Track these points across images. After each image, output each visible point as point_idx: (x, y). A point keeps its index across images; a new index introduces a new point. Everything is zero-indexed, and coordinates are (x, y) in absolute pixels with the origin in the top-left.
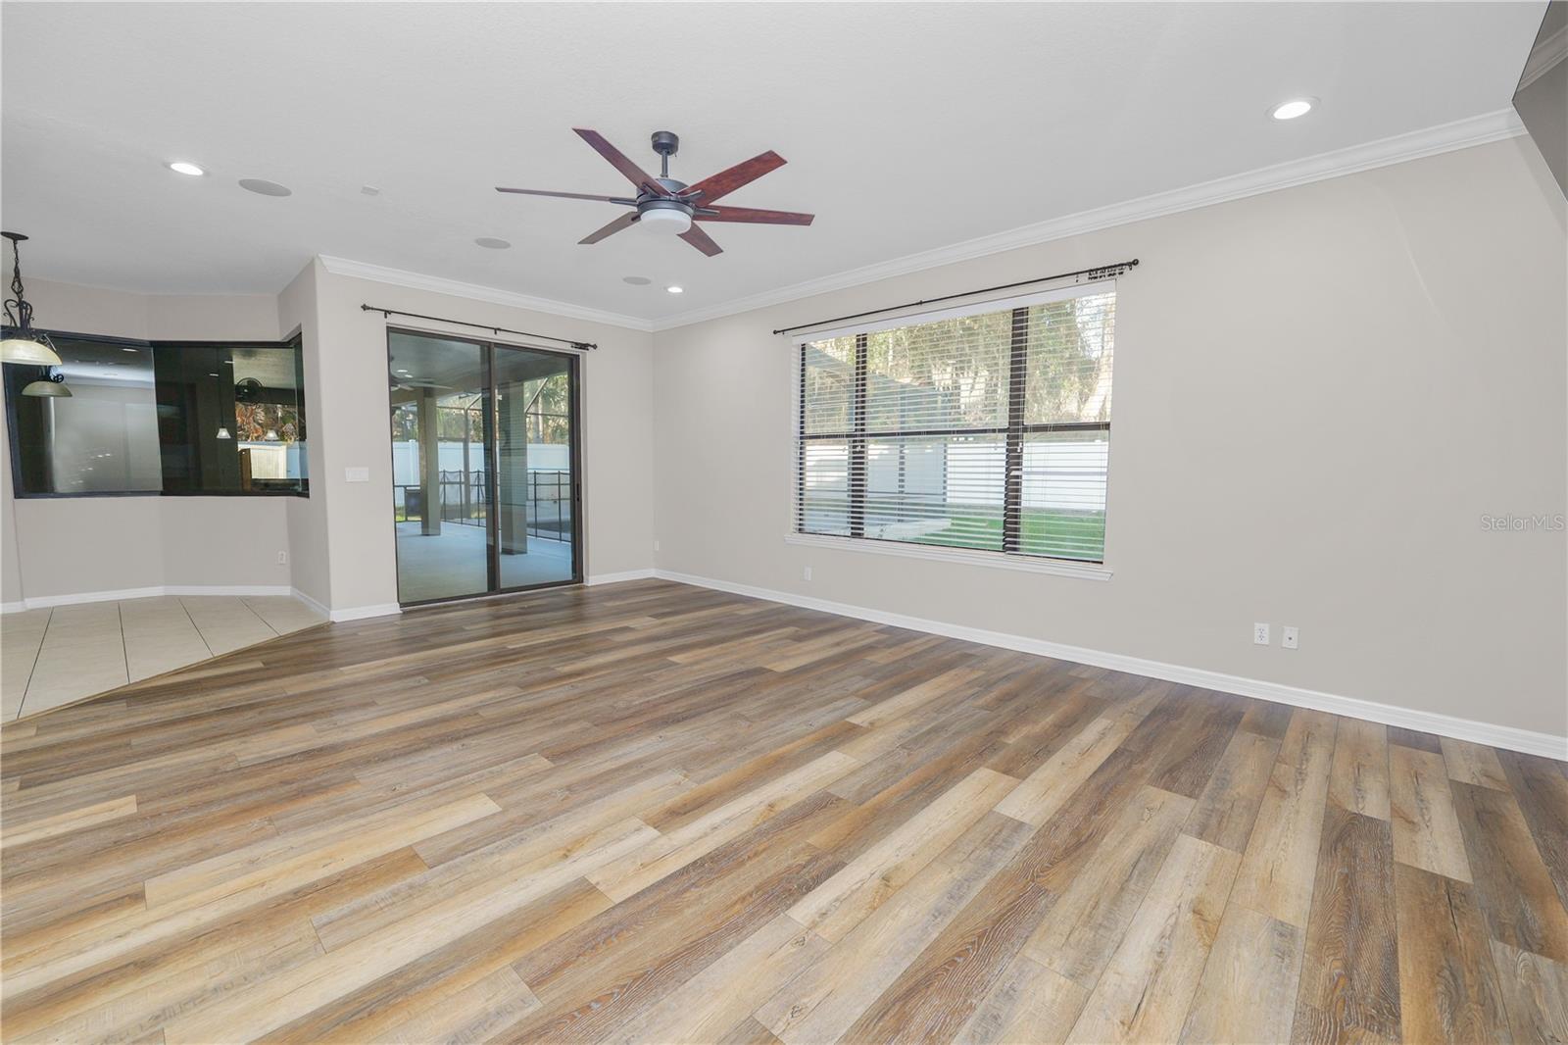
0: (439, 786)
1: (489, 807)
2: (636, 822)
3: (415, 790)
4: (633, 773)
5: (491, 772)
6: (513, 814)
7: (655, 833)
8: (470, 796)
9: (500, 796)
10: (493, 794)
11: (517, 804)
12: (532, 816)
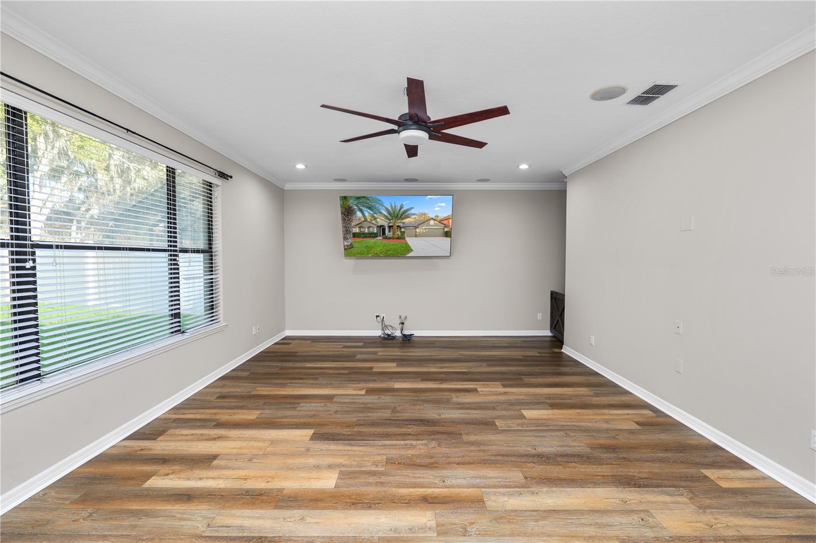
0: (545, 428)
1: (525, 412)
2: (480, 393)
3: (555, 430)
4: (467, 406)
5: (522, 427)
6: (518, 408)
7: (478, 389)
8: (533, 419)
9: (521, 415)
10: (523, 417)
11: (515, 410)
12: (511, 405)
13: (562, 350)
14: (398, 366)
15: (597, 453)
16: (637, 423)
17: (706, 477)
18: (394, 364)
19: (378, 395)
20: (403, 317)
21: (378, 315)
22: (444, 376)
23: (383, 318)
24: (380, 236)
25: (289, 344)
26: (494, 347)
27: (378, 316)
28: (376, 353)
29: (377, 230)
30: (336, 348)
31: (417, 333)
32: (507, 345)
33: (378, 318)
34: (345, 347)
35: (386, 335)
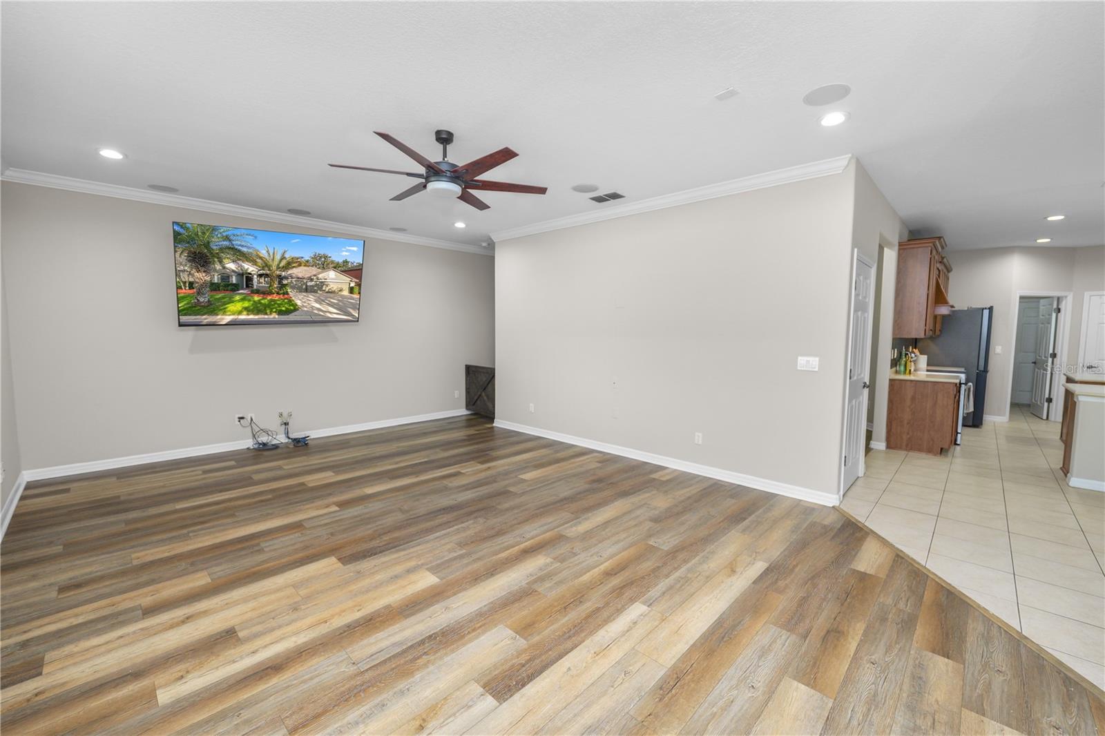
13: (494, 425)
14: (337, 473)
15: (595, 485)
16: (598, 462)
17: (654, 479)
18: (329, 474)
19: (362, 504)
20: (285, 414)
21: (241, 416)
22: (410, 469)
23: (252, 420)
24: (242, 289)
25: (68, 490)
26: (425, 434)
27: (242, 418)
28: (280, 468)
29: (237, 279)
30: (194, 477)
31: (314, 434)
32: (436, 429)
33: (242, 421)
34: (205, 472)
35: (260, 444)
